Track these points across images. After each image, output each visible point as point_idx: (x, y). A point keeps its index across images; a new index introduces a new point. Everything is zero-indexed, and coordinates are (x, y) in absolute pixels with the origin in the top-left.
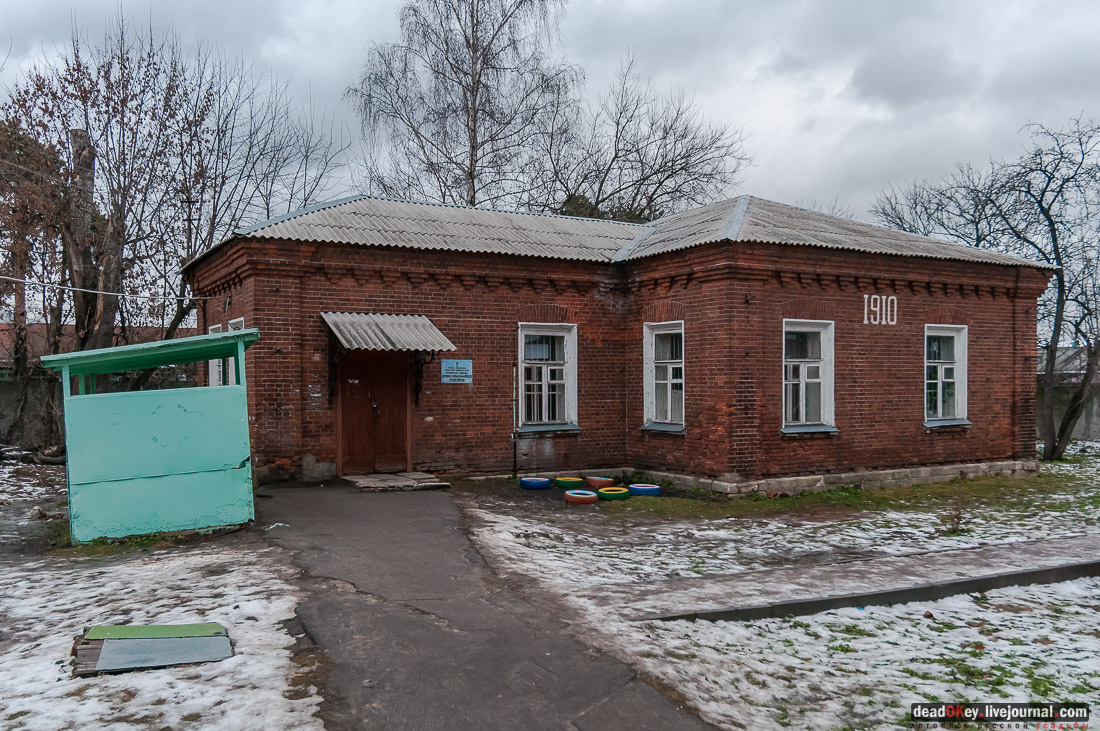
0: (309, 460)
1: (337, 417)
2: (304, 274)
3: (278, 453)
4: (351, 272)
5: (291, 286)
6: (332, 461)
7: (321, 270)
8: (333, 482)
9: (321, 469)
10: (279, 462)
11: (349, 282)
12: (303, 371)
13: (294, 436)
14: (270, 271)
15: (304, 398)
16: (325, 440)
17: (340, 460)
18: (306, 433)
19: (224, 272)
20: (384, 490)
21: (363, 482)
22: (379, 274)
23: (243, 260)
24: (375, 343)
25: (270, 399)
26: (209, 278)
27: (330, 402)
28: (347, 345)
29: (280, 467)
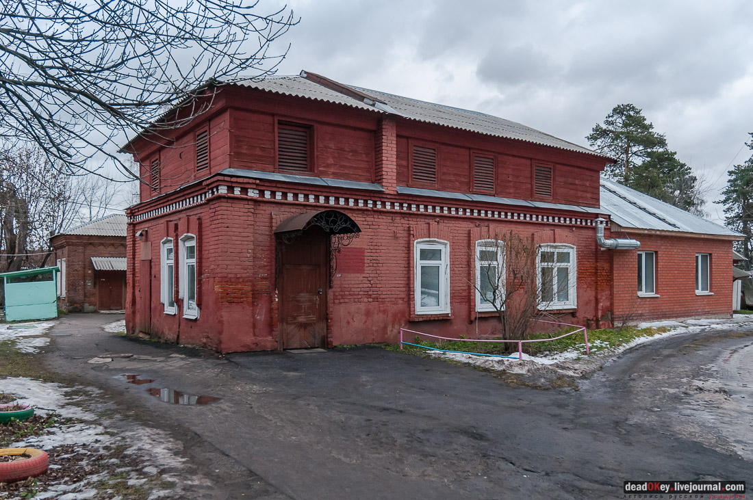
0: (86, 305)
1: (96, 291)
2: (85, 245)
3: (75, 303)
4: (102, 244)
5: (80, 249)
6: (95, 305)
7: (91, 244)
8: (95, 312)
9: (91, 308)
10: (75, 305)
11: (102, 247)
12: (84, 276)
13: (81, 297)
14: (73, 244)
15: (85, 285)
16: (92, 299)
17: (97, 305)
18: (85, 296)
19: (61, 242)
20: (108, 314)
21: (102, 312)
22: (113, 245)
23: (64, 241)
24: (108, 268)
25: (73, 285)
26: (58, 243)
27: (94, 286)
28: (96, 268)
29: (76, 307)
